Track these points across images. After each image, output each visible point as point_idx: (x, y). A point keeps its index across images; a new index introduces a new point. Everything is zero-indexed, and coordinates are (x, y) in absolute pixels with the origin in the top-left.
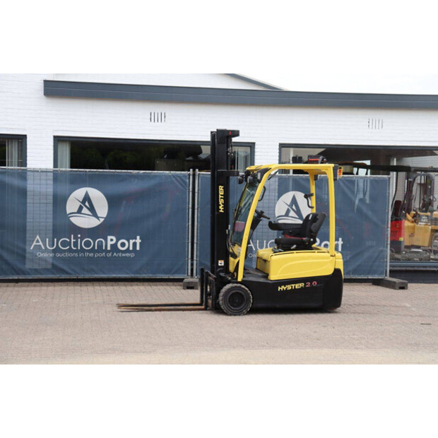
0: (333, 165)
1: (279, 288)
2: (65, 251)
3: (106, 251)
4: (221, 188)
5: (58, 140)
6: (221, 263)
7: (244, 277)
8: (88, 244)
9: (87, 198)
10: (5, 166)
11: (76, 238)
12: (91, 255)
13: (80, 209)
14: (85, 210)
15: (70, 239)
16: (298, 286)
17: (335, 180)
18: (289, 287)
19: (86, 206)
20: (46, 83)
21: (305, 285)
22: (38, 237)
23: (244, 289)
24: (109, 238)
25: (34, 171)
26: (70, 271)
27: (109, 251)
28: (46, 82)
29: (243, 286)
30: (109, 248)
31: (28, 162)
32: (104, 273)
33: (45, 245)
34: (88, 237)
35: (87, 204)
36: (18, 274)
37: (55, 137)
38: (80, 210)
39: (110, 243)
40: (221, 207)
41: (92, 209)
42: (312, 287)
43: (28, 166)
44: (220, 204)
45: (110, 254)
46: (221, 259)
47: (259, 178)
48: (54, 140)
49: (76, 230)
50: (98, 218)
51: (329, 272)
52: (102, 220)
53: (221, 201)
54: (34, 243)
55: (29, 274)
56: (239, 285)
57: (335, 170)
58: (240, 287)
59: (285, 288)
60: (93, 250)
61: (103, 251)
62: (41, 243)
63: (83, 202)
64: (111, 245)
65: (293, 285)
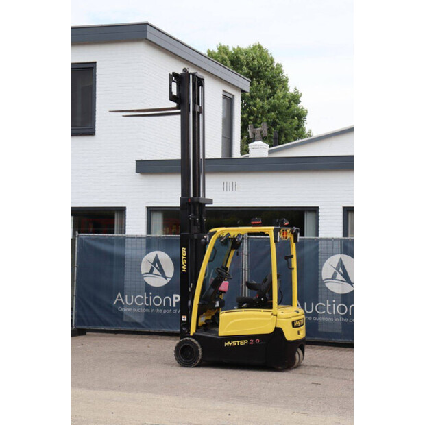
0: (273, 228)
1: (226, 344)
2: (140, 307)
3: (172, 308)
4: (184, 249)
5: (151, 211)
6: (184, 318)
7: (196, 331)
8: (157, 301)
9: (156, 261)
10: (113, 233)
11: (148, 295)
12: (161, 311)
13: (152, 269)
14: (156, 271)
15: (143, 296)
16: (242, 343)
17: (276, 241)
18: (234, 343)
19: (157, 268)
20: (139, 163)
21: (249, 342)
22: (119, 294)
23: (193, 342)
24: (175, 296)
25: (132, 238)
26: (144, 325)
27: (175, 308)
28: (137, 161)
29: (193, 340)
30: (174, 305)
31: (126, 230)
32: (171, 328)
33: (124, 301)
34: (157, 295)
35: (157, 265)
36: (104, 325)
37: (148, 208)
38: (151, 272)
39: (175, 301)
40: (183, 267)
41: (161, 270)
42: (255, 344)
43: (127, 233)
44: (183, 264)
45: (176, 311)
46: (184, 315)
47: (208, 240)
48: (148, 210)
49: (148, 288)
50: (166, 278)
51: (270, 330)
52: (169, 280)
53: (184, 262)
54: (117, 299)
55: (112, 326)
56: (191, 339)
57: (276, 232)
58: (190, 341)
59: (230, 344)
60: (161, 307)
61: (169, 308)
62: (121, 299)
63: (154, 264)
64: (177, 303)
65: (238, 342)
